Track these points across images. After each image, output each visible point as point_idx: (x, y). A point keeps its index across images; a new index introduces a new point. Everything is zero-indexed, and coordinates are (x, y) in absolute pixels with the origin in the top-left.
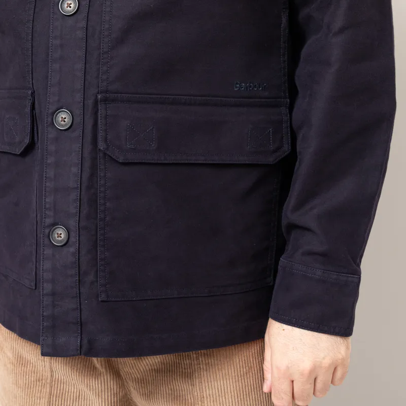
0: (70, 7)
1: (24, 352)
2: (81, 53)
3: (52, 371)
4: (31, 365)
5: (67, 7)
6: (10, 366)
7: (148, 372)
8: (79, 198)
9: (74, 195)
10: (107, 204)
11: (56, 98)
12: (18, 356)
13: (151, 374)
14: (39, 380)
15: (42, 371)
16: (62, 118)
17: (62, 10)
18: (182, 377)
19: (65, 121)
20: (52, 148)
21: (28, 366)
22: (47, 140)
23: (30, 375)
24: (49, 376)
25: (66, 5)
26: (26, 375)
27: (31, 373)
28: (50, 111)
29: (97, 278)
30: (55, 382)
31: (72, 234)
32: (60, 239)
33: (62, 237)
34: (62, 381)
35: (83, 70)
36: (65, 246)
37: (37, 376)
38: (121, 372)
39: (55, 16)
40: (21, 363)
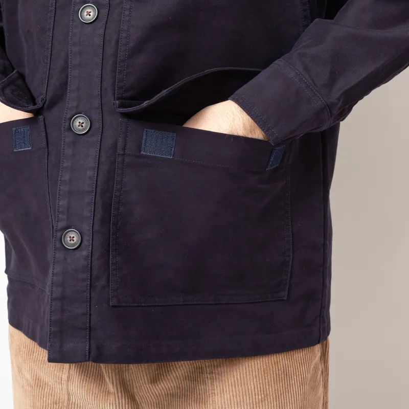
0: (90, 15)
1: (41, 374)
2: (98, 60)
3: (69, 394)
4: (49, 387)
5: (87, 15)
6: (28, 388)
7: (164, 396)
8: (93, 201)
9: (88, 199)
10: (121, 209)
11: (75, 104)
12: (36, 378)
13: (167, 399)
14: (56, 403)
15: (60, 394)
16: (80, 122)
17: (81, 18)
18: (197, 403)
19: (82, 126)
20: (69, 152)
21: (46, 389)
22: (64, 144)
23: (47, 397)
24: (66, 399)
25: (86, 14)
26: (44, 397)
27: (49, 395)
28: (68, 116)
29: (109, 282)
30: (72, 405)
31: (86, 238)
32: (72, 242)
33: (75, 240)
34: (79, 405)
35: (100, 76)
36: (77, 250)
37: (54, 399)
38: (136, 396)
39: (74, 24)
40: (39, 385)
